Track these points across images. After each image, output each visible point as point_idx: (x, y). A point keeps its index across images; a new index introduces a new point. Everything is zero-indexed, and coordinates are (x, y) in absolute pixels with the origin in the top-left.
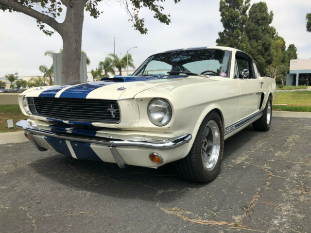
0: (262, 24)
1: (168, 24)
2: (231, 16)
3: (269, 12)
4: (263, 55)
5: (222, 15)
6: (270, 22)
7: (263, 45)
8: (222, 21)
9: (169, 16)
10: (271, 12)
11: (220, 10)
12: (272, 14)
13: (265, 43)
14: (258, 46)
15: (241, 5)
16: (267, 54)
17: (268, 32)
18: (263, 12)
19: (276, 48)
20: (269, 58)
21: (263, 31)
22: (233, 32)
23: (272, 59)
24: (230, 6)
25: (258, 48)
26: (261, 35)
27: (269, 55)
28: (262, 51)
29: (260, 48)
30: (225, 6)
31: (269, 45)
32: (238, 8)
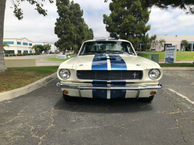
0: (78, 16)
1: (45, 16)
2: (64, 10)
3: (81, 9)
4: (80, 34)
5: (58, 8)
6: (82, 16)
7: (80, 28)
8: (58, 11)
9: (47, 11)
10: (82, 10)
11: (57, 5)
12: (83, 11)
13: (80, 27)
14: (77, 28)
15: (69, 4)
16: (81, 33)
17: (81, 21)
18: (78, 9)
19: (85, 30)
20: (83, 36)
21: (79, 20)
22: (65, 19)
23: (84, 36)
24: (62, 4)
25: (77, 29)
26: (78, 22)
27: (83, 34)
28: (79, 32)
29: (78, 29)
30: (59, 3)
31: (83, 28)
32: (67, 5)
